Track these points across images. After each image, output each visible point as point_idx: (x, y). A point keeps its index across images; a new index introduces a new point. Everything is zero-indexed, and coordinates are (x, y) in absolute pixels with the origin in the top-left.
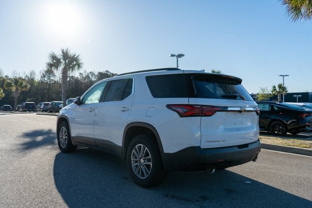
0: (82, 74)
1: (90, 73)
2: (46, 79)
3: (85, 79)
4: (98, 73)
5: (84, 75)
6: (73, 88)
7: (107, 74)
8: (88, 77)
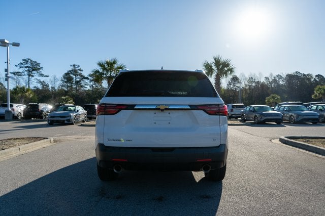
0: (268, 78)
1: (278, 76)
2: (232, 86)
3: (271, 83)
4: (287, 76)
5: (270, 78)
6: (259, 94)
7: (297, 76)
8: (275, 80)
